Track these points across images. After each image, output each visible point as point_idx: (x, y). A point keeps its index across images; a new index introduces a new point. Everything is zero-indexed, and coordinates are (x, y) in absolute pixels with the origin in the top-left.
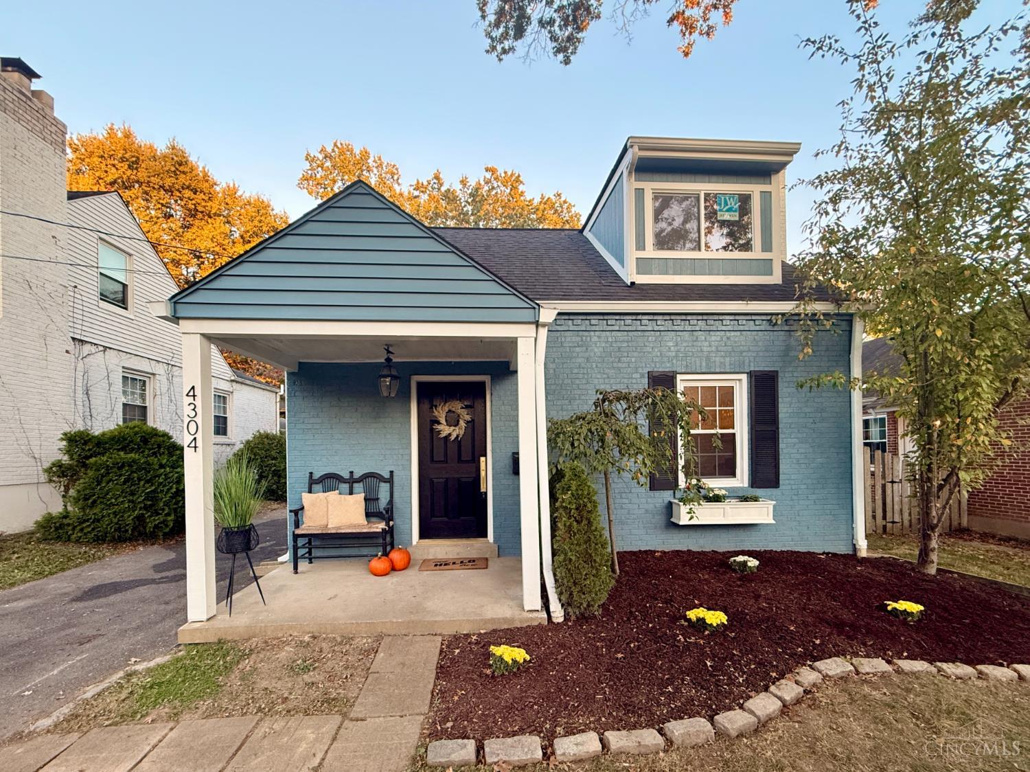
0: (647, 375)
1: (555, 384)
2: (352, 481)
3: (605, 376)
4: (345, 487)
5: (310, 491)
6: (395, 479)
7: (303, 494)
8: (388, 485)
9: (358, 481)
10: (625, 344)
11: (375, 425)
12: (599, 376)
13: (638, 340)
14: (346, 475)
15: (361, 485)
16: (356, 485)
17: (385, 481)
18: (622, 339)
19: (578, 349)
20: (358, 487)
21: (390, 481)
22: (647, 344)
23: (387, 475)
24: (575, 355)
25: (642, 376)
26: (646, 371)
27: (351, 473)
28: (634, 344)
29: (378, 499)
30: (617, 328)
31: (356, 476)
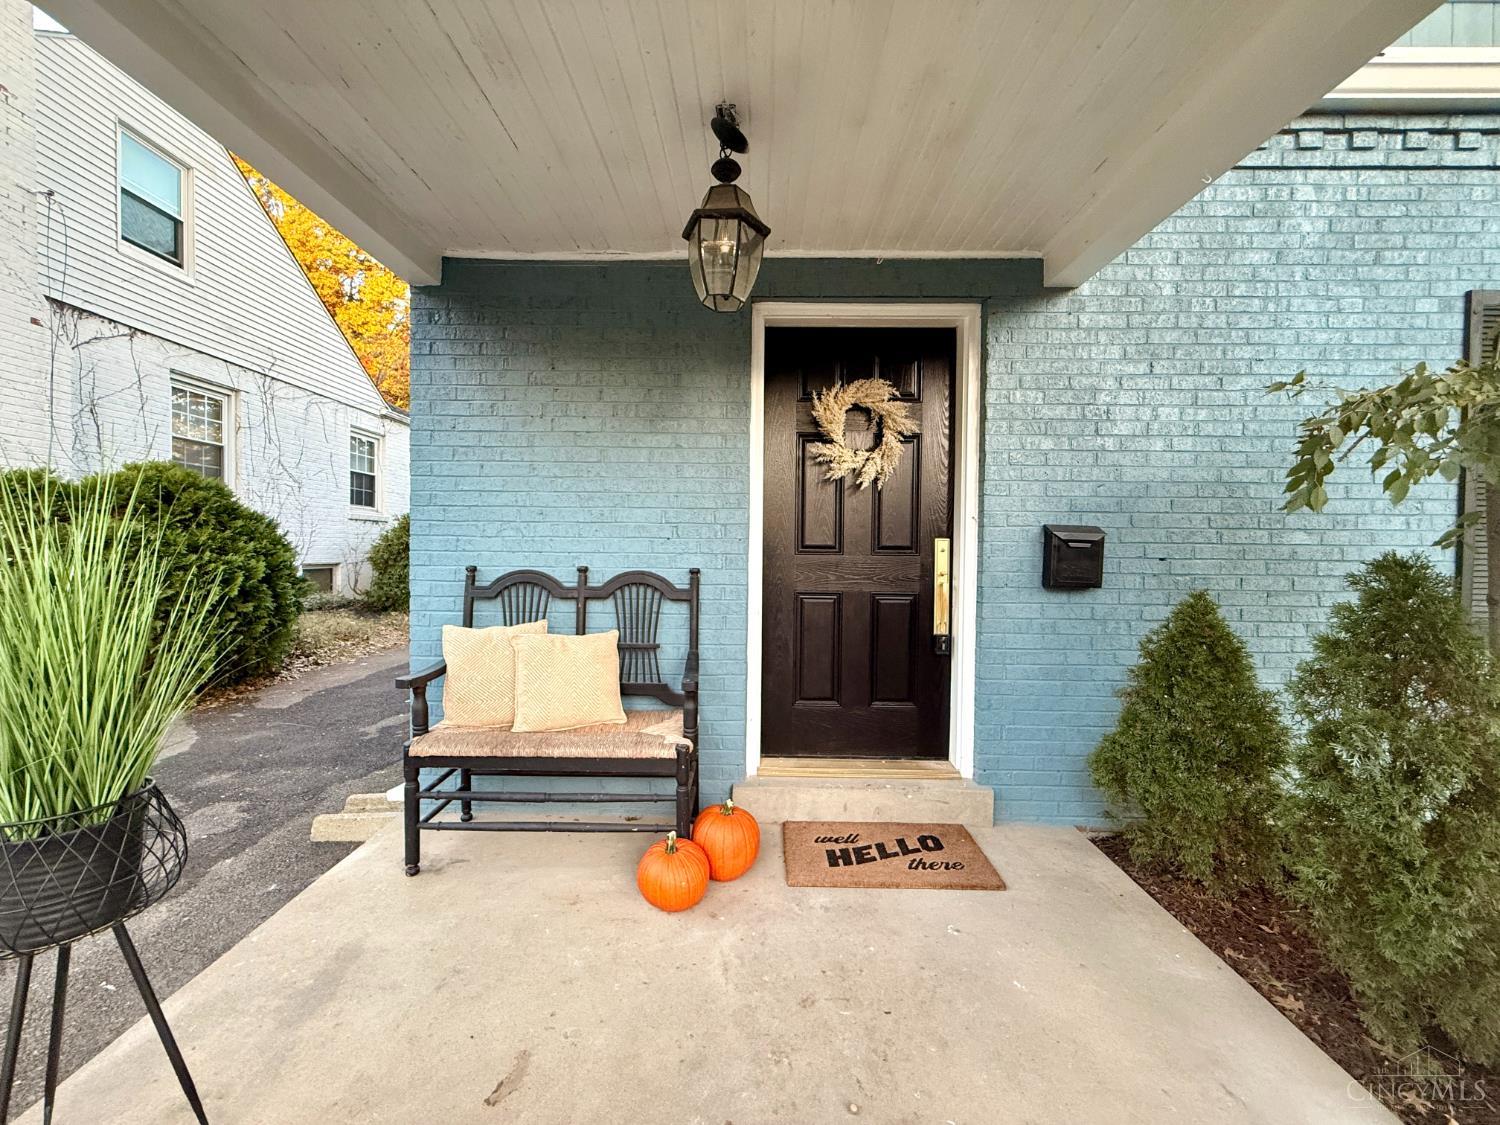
0: (1460, 305)
1: (1176, 327)
2: (584, 594)
3: (1329, 305)
4: (565, 610)
5: (468, 622)
6: (705, 593)
7: (446, 628)
8: (683, 609)
9: (601, 594)
10: (1398, 210)
11: (651, 440)
12: (1312, 307)
13: (1441, 196)
14: (568, 578)
15: (609, 605)
16: (594, 607)
17: (677, 596)
18: (1388, 193)
19: (1251, 225)
20: (601, 612)
21: (691, 596)
22: (1466, 209)
23: (681, 581)
24: (1239, 240)
25: (1446, 306)
26: (1458, 290)
27: (583, 571)
28: (1425, 208)
29: (656, 647)
30: (1376, 158)
31: (596, 580)
